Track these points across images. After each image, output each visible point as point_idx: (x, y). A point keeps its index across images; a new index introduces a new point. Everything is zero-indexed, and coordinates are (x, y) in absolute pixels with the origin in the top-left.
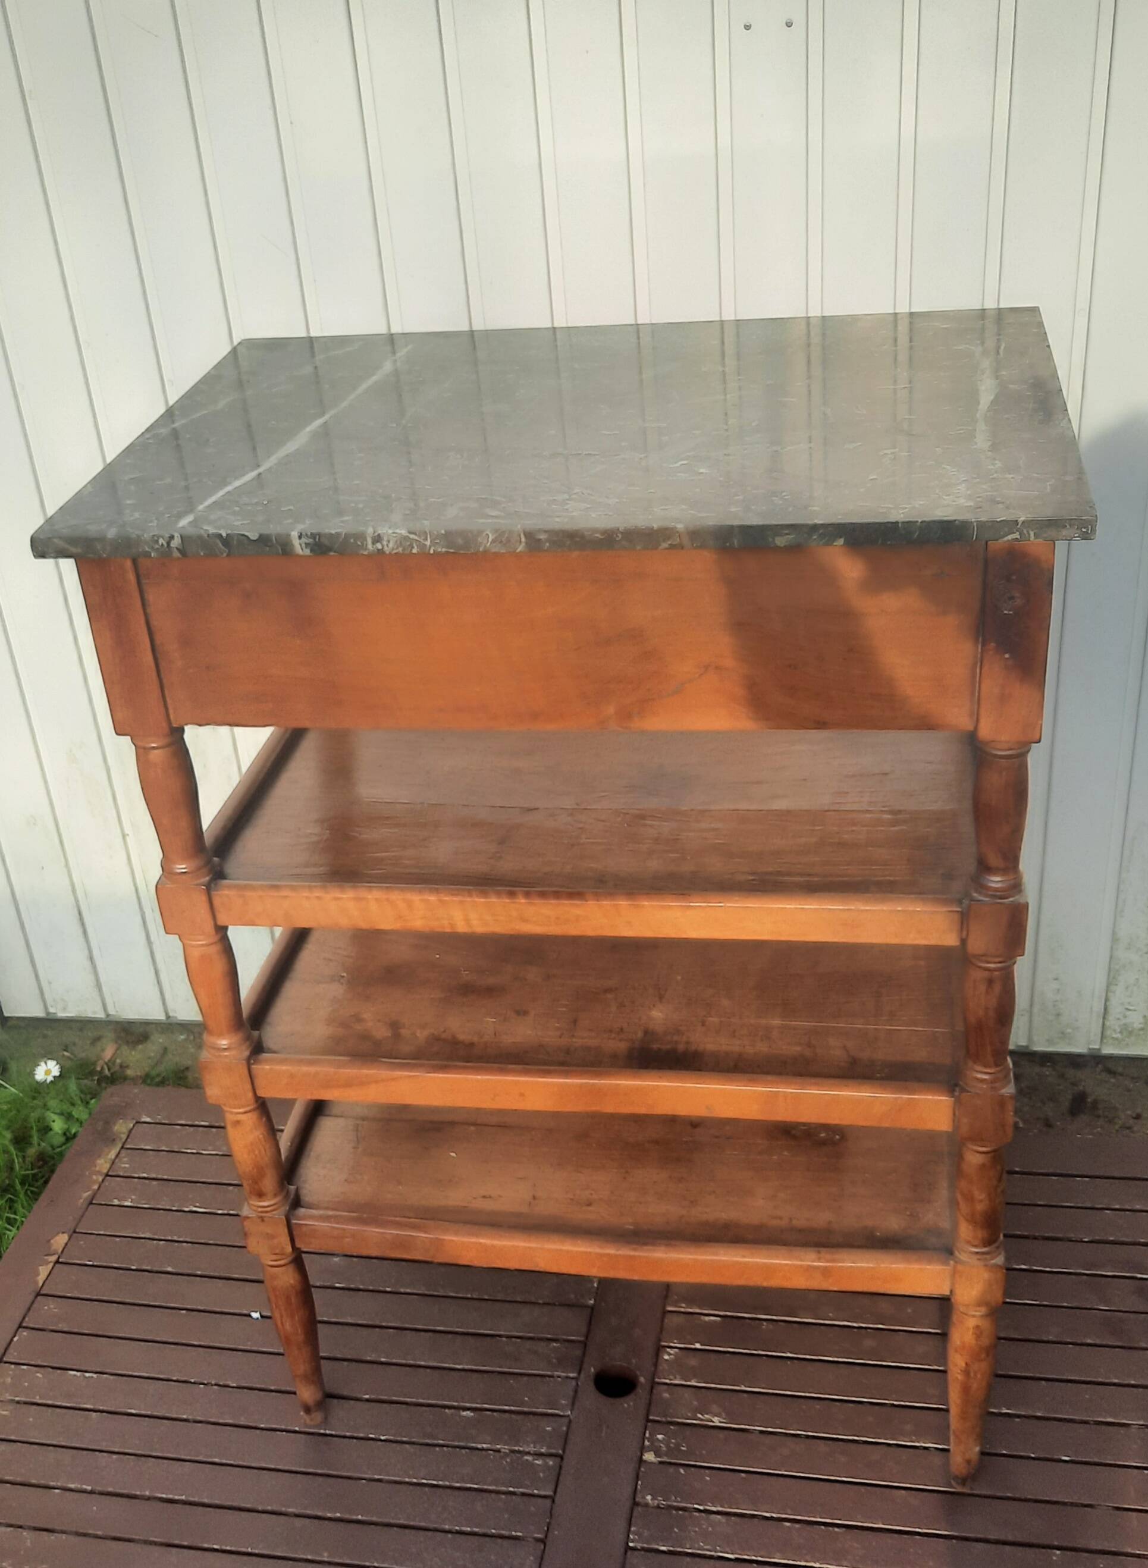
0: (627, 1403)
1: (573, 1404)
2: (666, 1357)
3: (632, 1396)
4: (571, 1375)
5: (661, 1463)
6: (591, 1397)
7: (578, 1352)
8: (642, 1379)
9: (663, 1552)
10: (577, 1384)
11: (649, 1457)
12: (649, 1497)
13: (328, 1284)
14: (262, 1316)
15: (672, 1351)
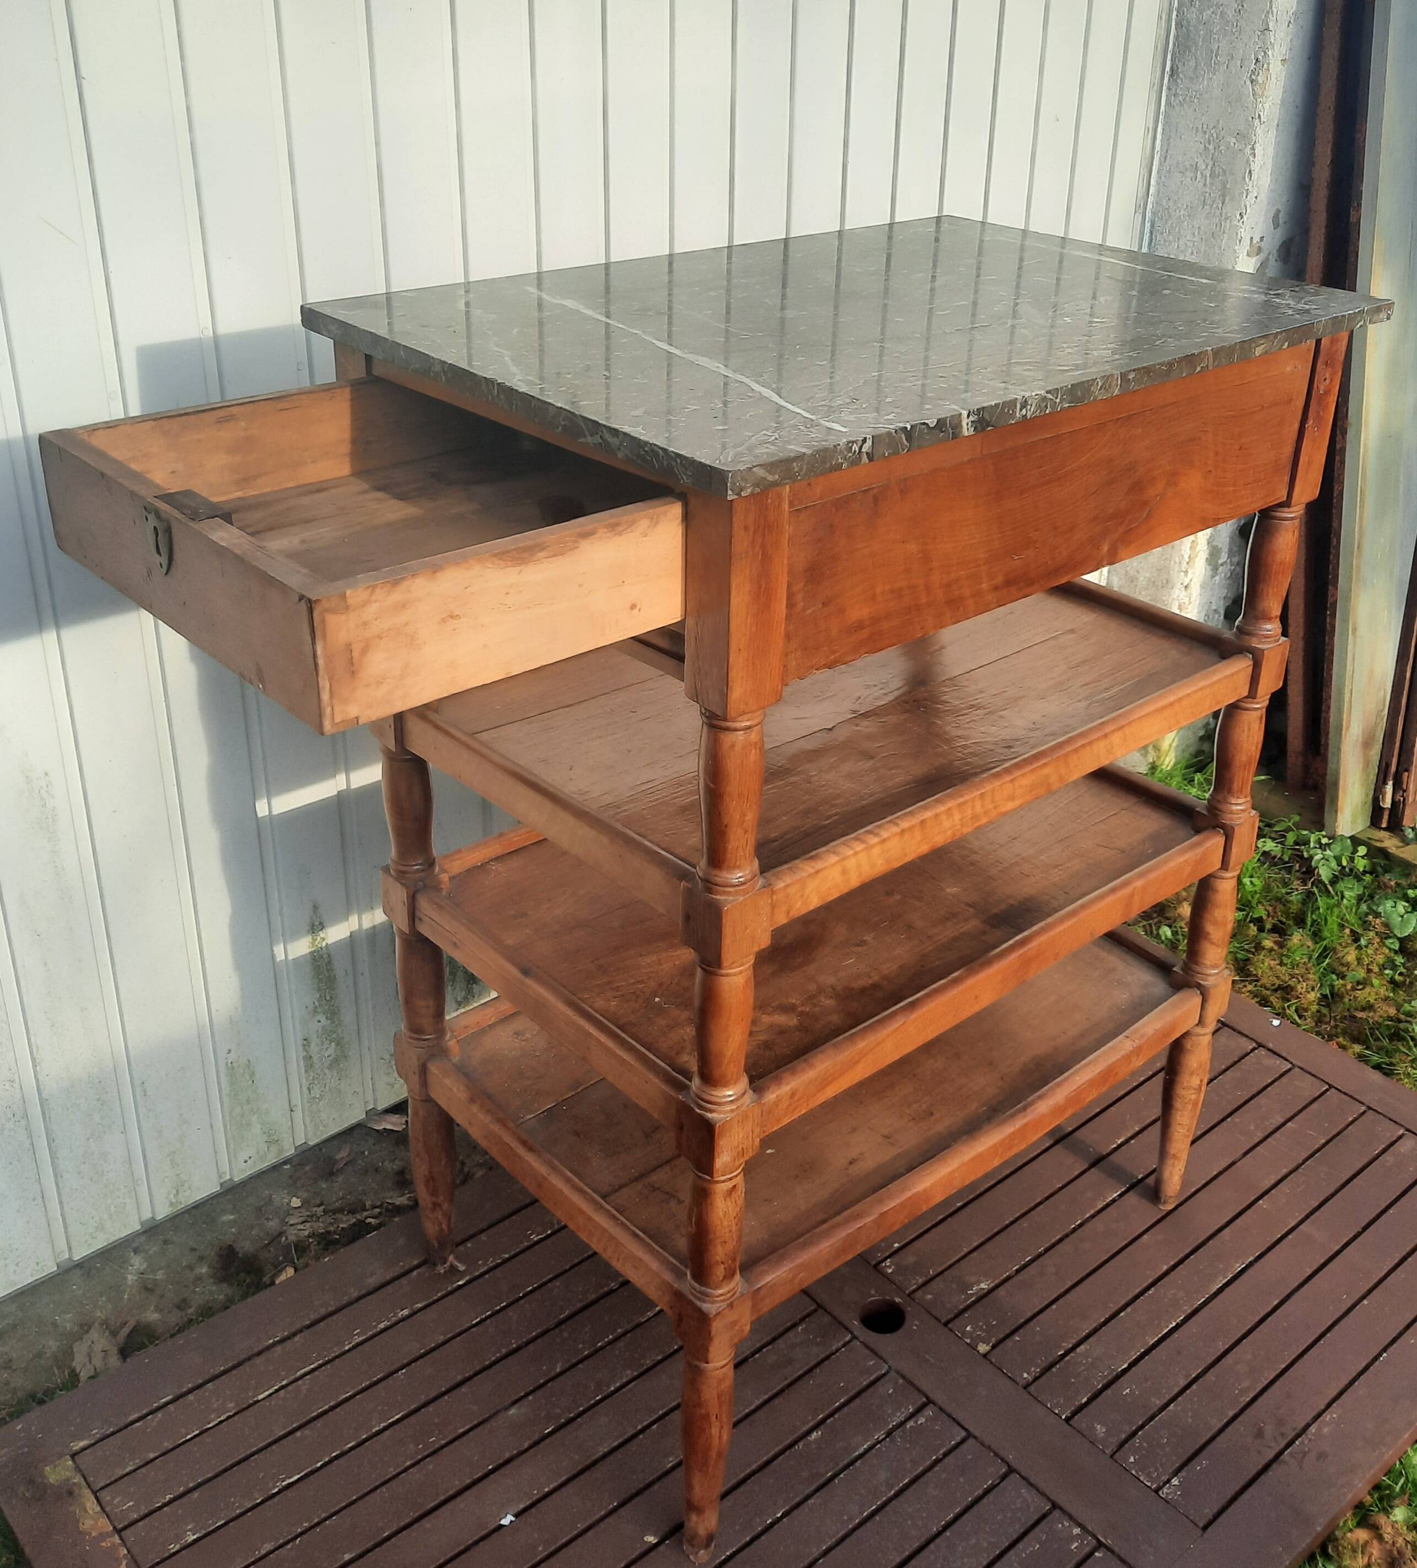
0: (913, 1324)
1: (881, 1358)
2: (890, 1271)
3: (908, 1317)
4: (847, 1339)
5: (993, 1347)
6: (885, 1342)
7: (826, 1319)
8: (897, 1300)
9: (1087, 1404)
10: (861, 1342)
11: (983, 1348)
12: (1025, 1375)
13: (536, 1437)
14: (516, 1516)
15: (888, 1262)
